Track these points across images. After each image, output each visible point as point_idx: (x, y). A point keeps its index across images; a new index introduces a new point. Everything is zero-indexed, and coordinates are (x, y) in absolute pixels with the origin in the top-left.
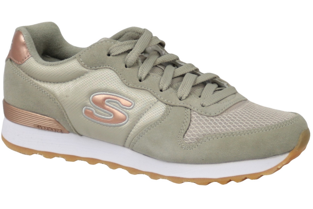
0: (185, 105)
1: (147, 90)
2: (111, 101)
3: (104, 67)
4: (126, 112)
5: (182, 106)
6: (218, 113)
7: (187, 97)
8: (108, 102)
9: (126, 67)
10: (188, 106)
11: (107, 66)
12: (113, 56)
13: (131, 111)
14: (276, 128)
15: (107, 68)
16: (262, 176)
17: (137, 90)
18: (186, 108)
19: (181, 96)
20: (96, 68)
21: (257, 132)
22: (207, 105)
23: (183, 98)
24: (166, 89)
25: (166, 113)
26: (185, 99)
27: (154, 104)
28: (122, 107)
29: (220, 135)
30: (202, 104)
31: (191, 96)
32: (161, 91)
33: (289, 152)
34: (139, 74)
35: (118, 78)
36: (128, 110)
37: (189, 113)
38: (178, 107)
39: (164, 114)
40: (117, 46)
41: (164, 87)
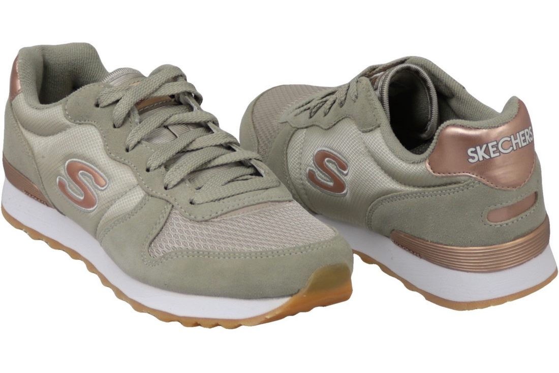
0: (168, 198)
1: (129, 166)
2: (86, 175)
3: (90, 122)
4: (97, 194)
5: (163, 199)
6: (207, 218)
7: (175, 186)
8: (82, 174)
9: (115, 127)
10: (171, 200)
11: (93, 123)
12: (101, 107)
13: (102, 193)
14: (273, 256)
15: (92, 125)
16: (240, 325)
17: (118, 163)
18: (168, 201)
19: (167, 183)
20: (80, 123)
21: (242, 258)
22: (198, 202)
23: (170, 187)
24: (155, 169)
25: (139, 205)
26: (172, 188)
27: (132, 188)
28: (94, 186)
29: (193, 252)
30: (192, 200)
31: (182, 185)
32: (148, 170)
33: (291, 295)
34: (128, 139)
35: (100, 142)
36: (99, 192)
37: (168, 211)
38: (157, 199)
39: (137, 206)
40: (111, 91)
41: (153, 165)
